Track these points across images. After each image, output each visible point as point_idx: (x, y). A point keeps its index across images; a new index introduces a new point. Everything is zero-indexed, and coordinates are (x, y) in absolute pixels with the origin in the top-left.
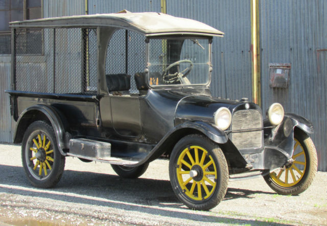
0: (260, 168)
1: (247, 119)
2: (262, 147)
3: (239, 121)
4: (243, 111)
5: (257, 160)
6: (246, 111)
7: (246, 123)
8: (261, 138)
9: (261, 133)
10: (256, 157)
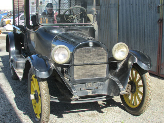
0: (103, 94)
1: (91, 55)
2: (106, 77)
3: (81, 56)
4: (86, 48)
5: (101, 87)
6: (90, 48)
7: (89, 58)
8: (106, 70)
9: (106, 66)
10: (101, 85)
